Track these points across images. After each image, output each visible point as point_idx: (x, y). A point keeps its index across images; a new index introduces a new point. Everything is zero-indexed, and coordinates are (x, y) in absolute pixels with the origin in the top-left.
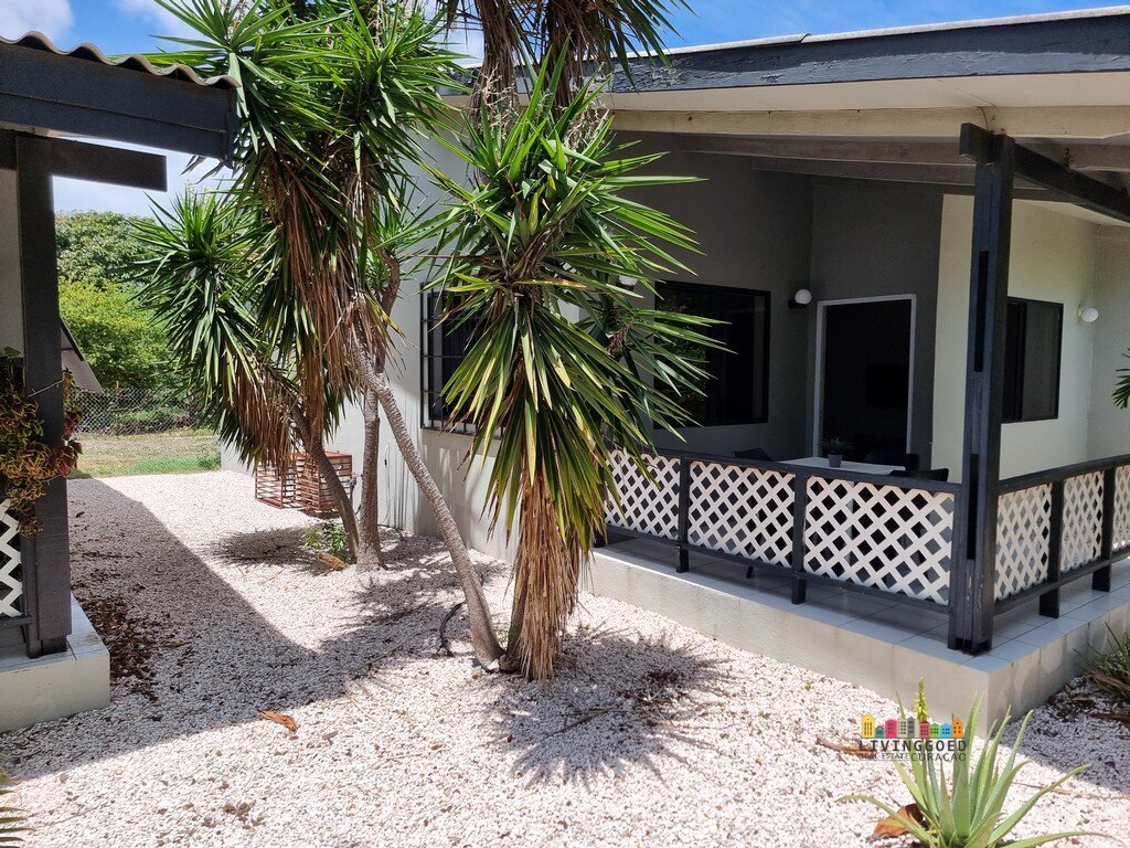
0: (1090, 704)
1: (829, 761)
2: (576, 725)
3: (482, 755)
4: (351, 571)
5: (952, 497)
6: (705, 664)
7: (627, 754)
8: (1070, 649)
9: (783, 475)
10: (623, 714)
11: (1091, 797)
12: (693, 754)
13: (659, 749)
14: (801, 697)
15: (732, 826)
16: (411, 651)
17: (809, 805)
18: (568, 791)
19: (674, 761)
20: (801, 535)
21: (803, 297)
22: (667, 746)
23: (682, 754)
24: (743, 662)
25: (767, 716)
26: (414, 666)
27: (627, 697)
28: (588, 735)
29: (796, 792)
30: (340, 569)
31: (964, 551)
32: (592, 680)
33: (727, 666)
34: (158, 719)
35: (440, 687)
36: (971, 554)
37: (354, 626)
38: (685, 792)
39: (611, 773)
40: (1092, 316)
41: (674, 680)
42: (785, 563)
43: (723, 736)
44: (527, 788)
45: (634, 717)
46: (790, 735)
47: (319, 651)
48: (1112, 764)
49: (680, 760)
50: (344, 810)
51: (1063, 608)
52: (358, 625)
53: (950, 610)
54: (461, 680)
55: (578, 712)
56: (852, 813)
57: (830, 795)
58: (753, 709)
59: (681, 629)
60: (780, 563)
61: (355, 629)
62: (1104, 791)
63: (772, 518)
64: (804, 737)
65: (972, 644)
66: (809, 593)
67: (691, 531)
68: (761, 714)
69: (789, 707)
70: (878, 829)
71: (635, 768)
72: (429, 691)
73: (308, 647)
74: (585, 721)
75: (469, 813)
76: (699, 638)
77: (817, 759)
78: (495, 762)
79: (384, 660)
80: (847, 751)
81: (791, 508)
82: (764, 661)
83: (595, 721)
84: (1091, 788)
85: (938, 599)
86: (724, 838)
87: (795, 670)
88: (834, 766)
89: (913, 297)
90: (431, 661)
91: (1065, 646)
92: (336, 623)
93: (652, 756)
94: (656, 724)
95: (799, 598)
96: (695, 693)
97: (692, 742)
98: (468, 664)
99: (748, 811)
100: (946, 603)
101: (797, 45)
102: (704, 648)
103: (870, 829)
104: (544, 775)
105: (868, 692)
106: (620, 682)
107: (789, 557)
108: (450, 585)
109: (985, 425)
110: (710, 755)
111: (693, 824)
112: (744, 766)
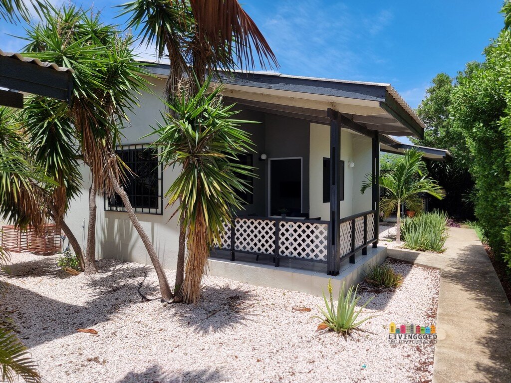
0: (366, 289)
1: (298, 313)
2: (211, 316)
3: (181, 329)
4: (82, 275)
5: (327, 225)
6: (247, 292)
7: (233, 321)
8: (359, 273)
9: (271, 222)
10: (226, 310)
11: (371, 312)
12: (255, 318)
13: (244, 319)
14: (283, 298)
15: (276, 335)
16: (130, 301)
17: (296, 326)
18: (217, 335)
19: (250, 321)
20: (278, 243)
21: (264, 157)
22: (246, 317)
23: (252, 319)
24: (259, 290)
25: (274, 304)
26: (135, 306)
27: (225, 305)
28: (217, 318)
29: (291, 323)
30: (76, 275)
31: (331, 242)
32: (210, 301)
33: (255, 292)
34: (28, 338)
35: (150, 311)
36: (333, 243)
37: (97, 295)
38: (257, 329)
39: (230, 328)
40: (353, 165)
41: (238, 298)
42: (272, 253)
43: (263, 312)
44: (202, 336)
45: (230, 311)
46: (283, 309)
47: (87, 306)
48: (375, 304)
49: (252, 320)
50: (138, 353)
51: (356, 261)
52: (99, 295)
53: (327, 262)
54: (158, 307)
55: (210, 312)
56: (309, 326)
57: (301, 322)
58: (269, 303)
59: (234, 282)
60: (270, 253)
61: (98, 297)
62: (374, 311)
63: (267, 237)
64: (288, 308)
65: (334, 273)
66: (281, 263)
67: (236, 245)
68: (272, 304)
69: (280, 301)
70: (318, 328)
71: (238, 325)
72: (146, 314)
73: (81, 305)
74: (214, 314)
75: (185, 347)
76: (242, 284)
77: (294, 314)
78: (187, 331)
79: (120, 306)
80: (303, 310)
81: (274, 233)
82: (267, 289)
83: (218, 314)
84: (371, 310)
85: (323, 259)
86: (274, 338)
87: (279, 290)
88: (300, 315)
89: (301, 158)
90: (142, 304)
91: (358, 273)
92: (87, 295)
93: (242, 321)
94: (239, 312)
95: (277, 265)
96: (247, 302)
97: (253, 315)
98: (159, 302)
99: (280, 330)
100: (326, 260)
101: (278, 77)
102: (245, 288)
103: (316, 328)
104: (206, 332)
105: (303, 293)
106: (220, 301)
107: (274, 251)
108: (132, 276)
109: (336, 202)
110: (261, 318)
111: (264, 336)
112: (273, 319)
